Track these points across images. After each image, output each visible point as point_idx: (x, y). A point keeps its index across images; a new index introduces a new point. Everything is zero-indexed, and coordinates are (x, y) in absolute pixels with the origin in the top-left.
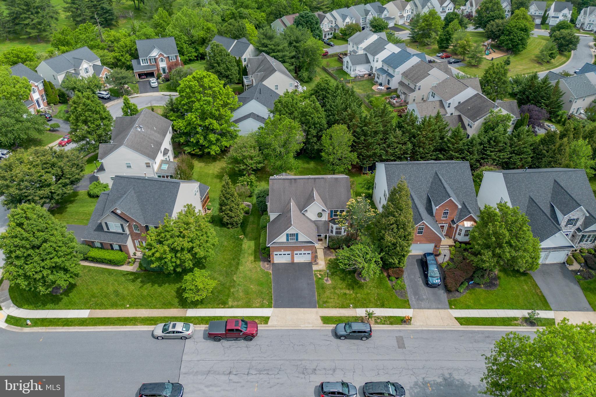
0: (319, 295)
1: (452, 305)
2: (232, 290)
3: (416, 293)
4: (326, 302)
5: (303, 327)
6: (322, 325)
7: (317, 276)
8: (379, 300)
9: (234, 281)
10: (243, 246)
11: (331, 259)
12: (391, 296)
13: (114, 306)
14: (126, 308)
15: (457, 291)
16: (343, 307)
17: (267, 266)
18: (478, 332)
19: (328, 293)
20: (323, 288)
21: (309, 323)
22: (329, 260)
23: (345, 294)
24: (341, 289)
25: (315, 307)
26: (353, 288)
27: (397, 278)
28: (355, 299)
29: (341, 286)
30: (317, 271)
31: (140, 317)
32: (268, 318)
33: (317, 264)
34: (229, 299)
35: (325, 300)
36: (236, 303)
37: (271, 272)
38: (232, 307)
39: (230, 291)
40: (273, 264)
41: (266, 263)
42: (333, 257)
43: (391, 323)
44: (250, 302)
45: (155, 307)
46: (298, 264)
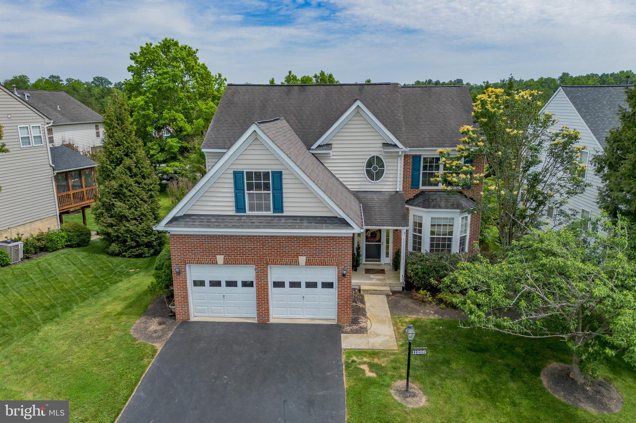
7: (355, 372)
17: (153, 328)
22: (411, 324)
30: (360, 353)
33: (362, 331)
37: (158, 346)
40: (186, 323)
42: (426, 317)
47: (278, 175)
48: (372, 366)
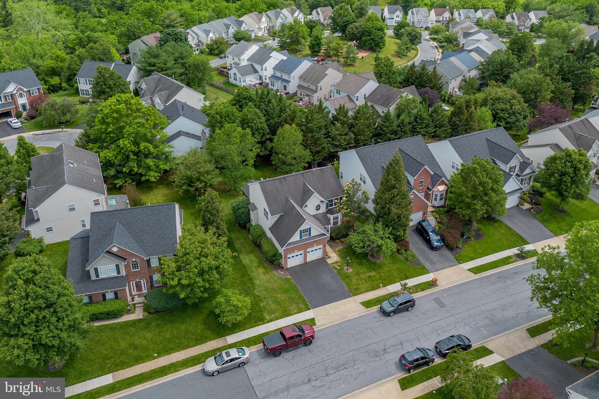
0: (348, 284)
1: (460, 260)
2: (262, 305)
3: (427, 259)
4: (357, 289)
5: (350, 316)
6: (366, 310)
7: (336, 268)
8: (401, 273)
9: (258, 296)
10: (244, 262)
11: (339, 250)
12: (409, 267)
13: (139, 360)
14: (155, 358)
15: (457, 247)
16: (373, 289)
17: (282, 273)
18: (490, 276)
19: (354, 280)
20: (348, 277)
21: (354, 312)
22: (339, 251)
23: (370, 277)
24: (364, 273)
25: (350, 296)
26: (374, 269)
27: (406, 250)
28: (380, 278)
29: (362, 271)
30: (333, 263)
31: (178, 362)
32: (313, 319)
33: (329, 257)
34: (264, 314)
35: (356, 287)
36: (273, 316)
37: (289, 277)
38: (271, 321)
39: (260, 306)
40: (287, 269)
41: (279, 271)
42: (340, 247)
43: (423, 290)
44: (286, 310)
45: (187, 347)
46: (311, 262)
47: (310, 229)
48: (338, 266)
